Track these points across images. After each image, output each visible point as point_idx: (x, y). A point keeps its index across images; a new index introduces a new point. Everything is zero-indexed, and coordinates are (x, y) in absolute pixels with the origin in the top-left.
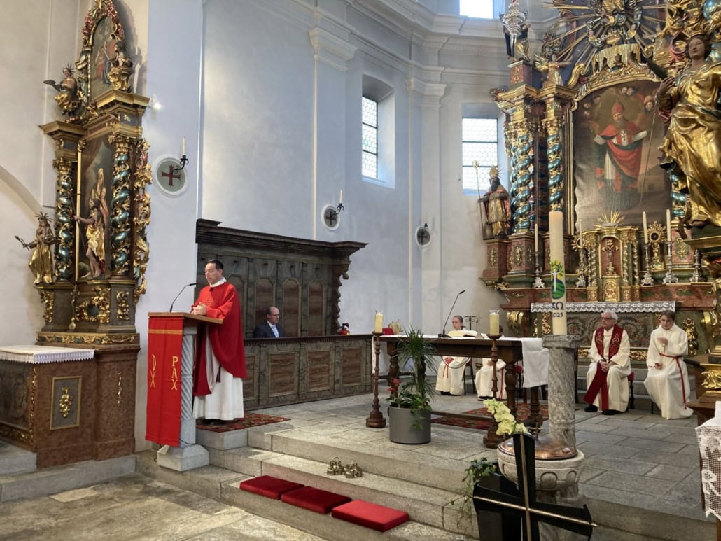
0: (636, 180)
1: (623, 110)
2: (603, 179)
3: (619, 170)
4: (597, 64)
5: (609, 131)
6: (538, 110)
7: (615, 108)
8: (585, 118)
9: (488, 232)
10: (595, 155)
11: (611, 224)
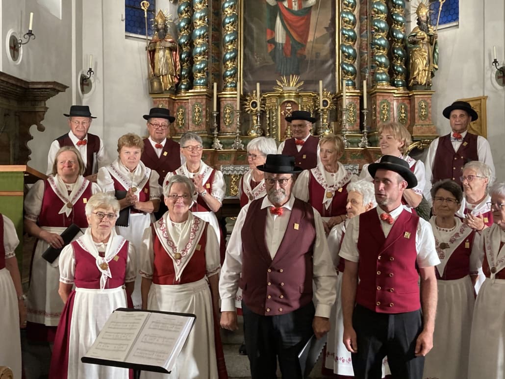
0: (303, 46)
2: (273, 41)
3: (288, 34)
11: (290, 87)
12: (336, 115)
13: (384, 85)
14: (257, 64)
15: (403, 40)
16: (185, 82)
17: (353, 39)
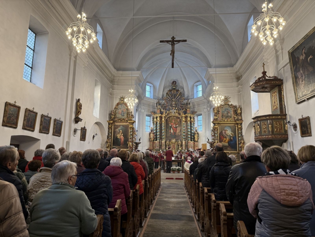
0: (176, 133)
1: (174, 121)
2: (171, 132)
3: (173, 131)
4: (171, 112)
5: (172, 124)
6: (161, 118)
7: (173, 120)
8: (168, 121)
9: (150, 140)
10: (169, 128)
11: (174, 141)
12: (182, 145)
13: (190, 141)
14: (168, 136)
15: (193, 133)
16: (155, 139)
17: (184, 133)
